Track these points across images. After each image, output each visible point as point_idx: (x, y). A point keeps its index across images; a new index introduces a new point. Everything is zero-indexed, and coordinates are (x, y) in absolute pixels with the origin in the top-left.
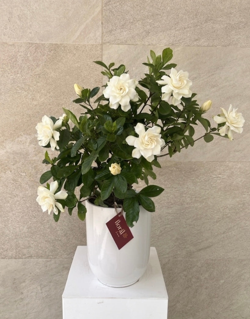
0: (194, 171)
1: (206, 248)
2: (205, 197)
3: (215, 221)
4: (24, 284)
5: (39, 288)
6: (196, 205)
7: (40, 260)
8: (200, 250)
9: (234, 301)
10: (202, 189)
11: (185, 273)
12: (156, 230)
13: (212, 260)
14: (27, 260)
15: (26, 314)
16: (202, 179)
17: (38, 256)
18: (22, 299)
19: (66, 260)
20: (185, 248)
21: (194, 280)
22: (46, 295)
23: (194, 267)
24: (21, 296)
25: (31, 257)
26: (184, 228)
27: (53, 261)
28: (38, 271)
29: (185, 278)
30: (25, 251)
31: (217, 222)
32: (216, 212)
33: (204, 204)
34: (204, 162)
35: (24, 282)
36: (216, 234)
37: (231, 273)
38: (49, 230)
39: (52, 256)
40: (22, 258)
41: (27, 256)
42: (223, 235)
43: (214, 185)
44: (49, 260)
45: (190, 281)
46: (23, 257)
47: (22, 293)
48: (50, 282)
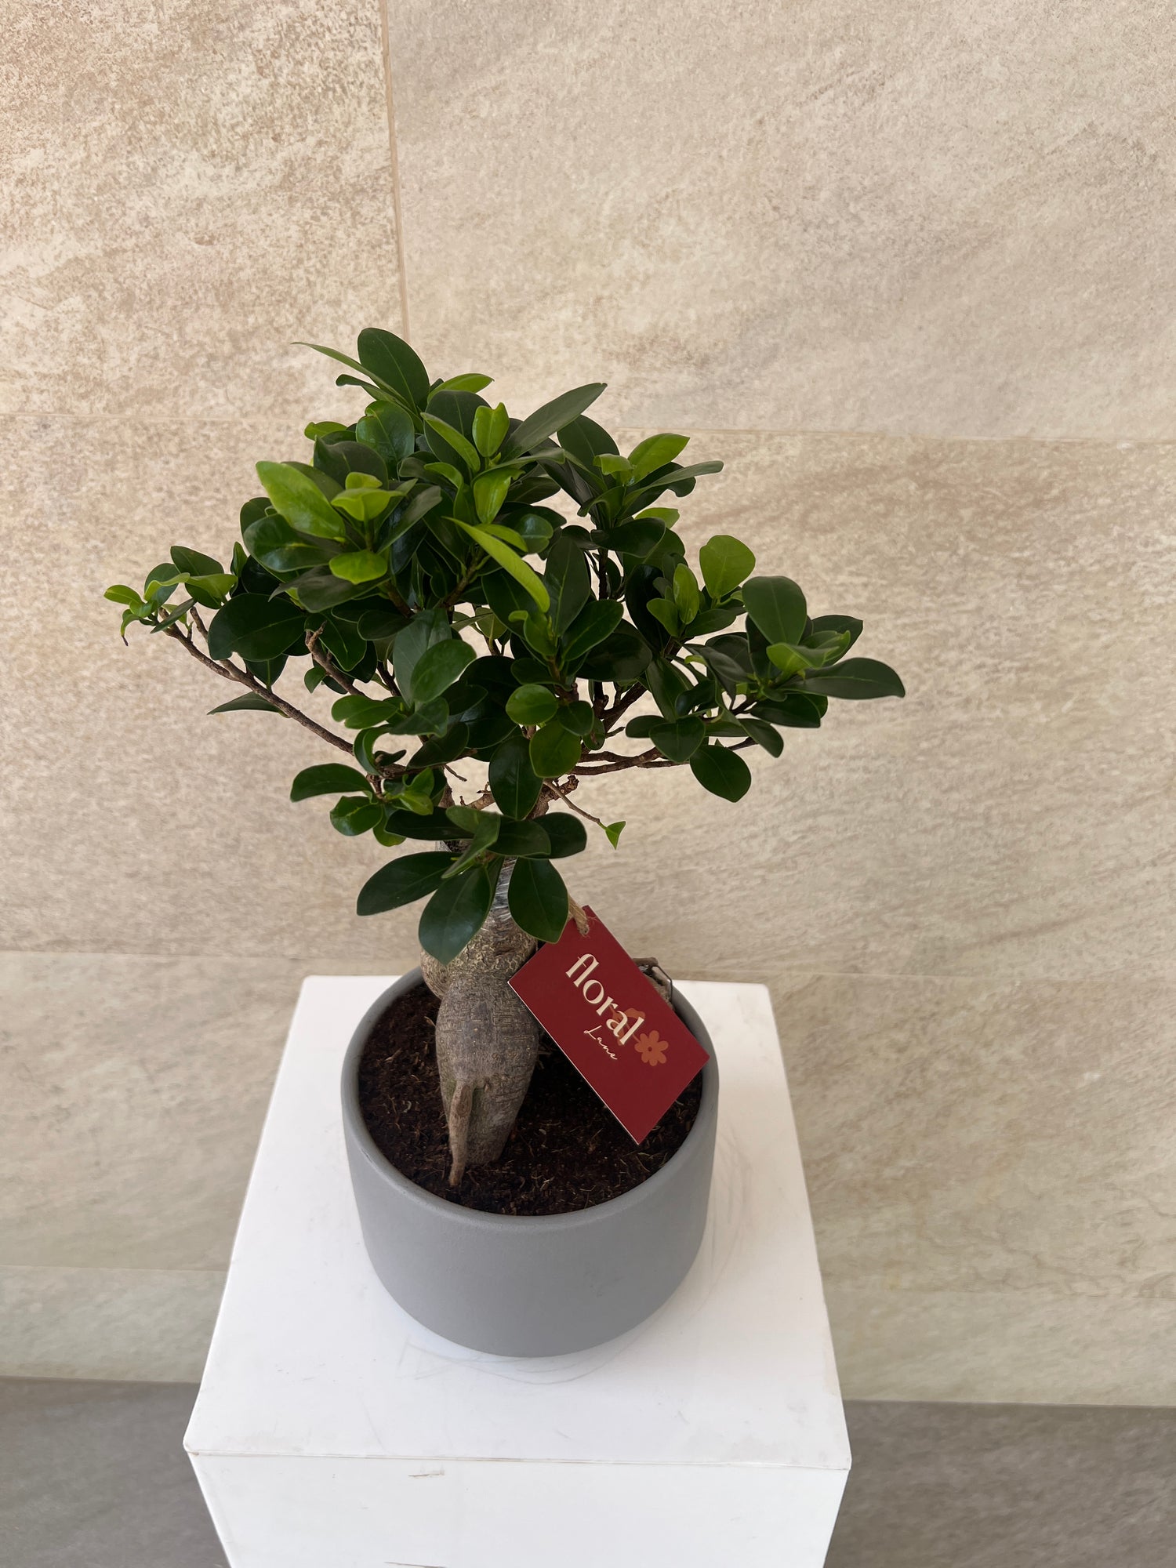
0: (1038, 503)
1: (1034, 932)
2: (1084, 670)
3: (1119, 799)
4: (55, 1057)
5: (137, 1073)
6: (1017, 711)
7: (119, 959)
8: (1000, 938)
9: (1132, 1155)
10: (1072, 618)
11: (901, 1037)
12: (754, 836)
13: (1058, 986)
14: (48, 957)
15: (97, 1164)
16: (1086, 560)
17: (105, 943)
18: (64, 1113)
19: (254, 962)
20: (915, 927)
21: (941, 1065)
22: (179, 1099)
23: (953, 1012)
24: (55, 1100)
25: (63, 943)
26: (925, 831)
27: (186, 966)
28: (115, 1003)
29: (894, 1056)
30: (27, 917)
31: (1130, 805)
32: (1131, 750)
33: (1069, 704)
34: (1125, 445)
35: (58, 1046)
36: (1111, 864)
37: (1149, 1044)
38: (133, 822)
39: (180, 941)
40: (18, 949)
41: (44, 938)
42: (1146, 875)
43: (1160, 600)
44: (163, 960)
45: (923, 1070)
46: (25, 943)
47: (57, 1090)
48: (190, 1051)
